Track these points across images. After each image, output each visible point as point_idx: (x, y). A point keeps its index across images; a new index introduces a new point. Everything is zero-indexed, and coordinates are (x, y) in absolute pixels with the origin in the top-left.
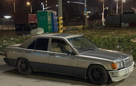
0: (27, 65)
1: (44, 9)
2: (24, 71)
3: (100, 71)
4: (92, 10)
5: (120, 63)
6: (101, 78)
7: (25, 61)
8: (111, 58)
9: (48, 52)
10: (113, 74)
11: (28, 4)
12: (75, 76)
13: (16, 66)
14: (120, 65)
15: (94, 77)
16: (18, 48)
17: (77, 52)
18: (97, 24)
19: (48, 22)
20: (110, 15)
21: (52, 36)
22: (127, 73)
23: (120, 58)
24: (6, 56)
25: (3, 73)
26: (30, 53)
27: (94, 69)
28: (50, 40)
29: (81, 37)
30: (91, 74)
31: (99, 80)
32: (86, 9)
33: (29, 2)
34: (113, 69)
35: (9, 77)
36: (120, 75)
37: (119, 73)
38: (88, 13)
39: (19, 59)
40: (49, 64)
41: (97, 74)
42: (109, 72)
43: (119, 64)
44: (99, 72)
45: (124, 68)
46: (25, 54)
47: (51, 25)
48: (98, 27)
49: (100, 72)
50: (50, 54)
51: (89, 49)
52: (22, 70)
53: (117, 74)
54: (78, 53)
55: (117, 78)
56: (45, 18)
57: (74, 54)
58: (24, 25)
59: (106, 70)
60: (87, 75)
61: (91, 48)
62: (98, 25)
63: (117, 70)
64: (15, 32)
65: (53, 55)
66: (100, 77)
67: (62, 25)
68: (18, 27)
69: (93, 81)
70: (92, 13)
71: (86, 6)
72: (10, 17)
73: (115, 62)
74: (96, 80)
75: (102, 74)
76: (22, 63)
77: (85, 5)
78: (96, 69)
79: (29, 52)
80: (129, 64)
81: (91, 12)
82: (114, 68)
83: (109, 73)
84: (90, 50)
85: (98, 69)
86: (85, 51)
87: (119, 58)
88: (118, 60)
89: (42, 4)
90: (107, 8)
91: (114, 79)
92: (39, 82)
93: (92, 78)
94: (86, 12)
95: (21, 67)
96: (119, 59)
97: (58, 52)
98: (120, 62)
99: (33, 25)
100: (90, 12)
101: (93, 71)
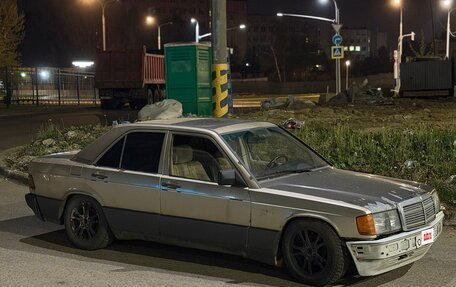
0: (97, 218)
1: (198, 37)
2: (87, 237)
3: (322, 241)
4: (365, 41)
5: (387, 216)
6: (324, 264)
7: (89, 205)
8: (357, 199)
9: (160, 176)
10: (361, 250)
11: (150, 20)
12: (244, 254)
13: (62, 221)
14: (387, 223)
15: (301, 261)
16: (68, 162)
17: (251, 178)
18: (366, 87)
19: (198, 80)
20: (418, 60)
21: (177, 124)
22: (412, 248)
23: (388, 201)
24: (33, 187)
25: (21, 241)
26: (106, 179)
27: (303, 233)
28: (168, 140)
29: (270, 130)
30: (294, 251)
31: (316, 269)
32: (337, 37)
33: (153, 15)
34: (361, 233)
35: (38, 256)
36: (384, 256)
37: (383, 249)
38: (345, 52)
39: (71, 197)
40: (162, 215)
41: (310, 251)
42: (348, 243)
43: (383, 220)
44: (318, 243)
45: (401, 231)
46: (89, 183)
47: (208, 90)
48: (369, 97)
49: (321, 245)
50: (164, 183)
51: (293, 169)
52: (81, 233)
53: (376, 250)
54: (254, 182)
55: (374, 264)
56: (189, 69)
57: (239, 183)
58: (127, 90)
59: (340, 238)
60: (281, 255)
61: (301, 167)
62: (369, 93)
63: (376, 239)
64: (99, 112)
65: (174, 185)
66: (322, 259)
67: (226, 92)
68: (108, 98)
69: (300, 273)
70: (363, 53)
71: (337, 28)
72: (90, 64)
73: (368, 212)
74: (307, 270)
75: (325, 252)
76: (81, 211)
77: (335, 23)
78: (310, 232)
79: (103, 176)
80: (420, 219)
81: (362, 49)
82: (365, 230)
83: (350, 248)
84: (295, 172)
85: (316, 234)
86: (279, 174)
87: (386, 199)
88: (380, 207)
89: (193, 21)
90: (413, 34)
91: (364, 269)
92: (128, 273)
93: (296, 263)
94: (340, 50)
95: (77, 223)
96: (386, 203)
97: (196, 176)
98: (386, 214)
99: (156, 92)
100: (358, 49)
101: (298, 242)
